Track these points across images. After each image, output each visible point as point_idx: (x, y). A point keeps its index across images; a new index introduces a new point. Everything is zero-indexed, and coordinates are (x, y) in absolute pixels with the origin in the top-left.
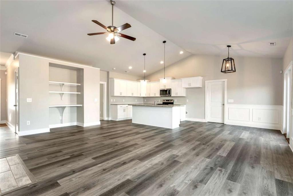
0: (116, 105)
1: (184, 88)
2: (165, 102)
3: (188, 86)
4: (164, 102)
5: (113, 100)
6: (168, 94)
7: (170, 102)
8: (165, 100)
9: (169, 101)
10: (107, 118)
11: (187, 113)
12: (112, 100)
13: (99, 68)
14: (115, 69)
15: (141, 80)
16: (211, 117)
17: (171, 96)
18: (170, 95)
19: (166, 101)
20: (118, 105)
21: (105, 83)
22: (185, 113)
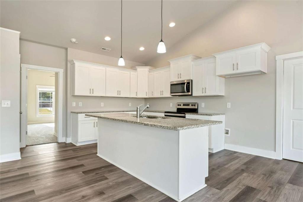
0: (76, 114)
1: (220, 76)
2: (182, 107)
3: (230, 71)
4: (179, 107)
5: (77, 104)
6: (186, 91)
7: (190, 107)
8: (182, 104)
9: (188, 105)
10: (64, 138)
11: (227, 133)
12: (74, 104)
13: (19, 31)
14: (74, 40)
15: (137, 67)
16: (293, 147)
17: (192, 95)
18: (190, 93)
19: (184, 105)
20: (79, 114)
21: (61, 71)
22: (224, 132)
